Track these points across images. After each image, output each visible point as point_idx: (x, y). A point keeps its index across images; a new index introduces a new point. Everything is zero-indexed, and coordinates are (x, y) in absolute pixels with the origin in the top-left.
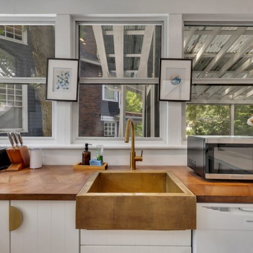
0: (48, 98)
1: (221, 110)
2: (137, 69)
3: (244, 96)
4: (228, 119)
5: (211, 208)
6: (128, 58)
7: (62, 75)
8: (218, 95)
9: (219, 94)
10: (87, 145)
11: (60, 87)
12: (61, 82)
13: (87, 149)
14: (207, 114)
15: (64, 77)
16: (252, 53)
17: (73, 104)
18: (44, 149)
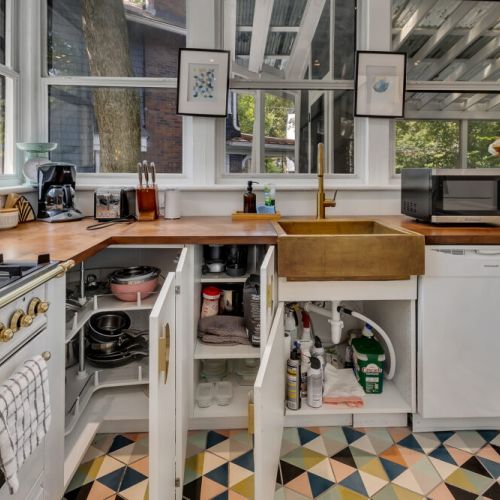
0: (180, 111)
1: (441, 132)
2: (288, 53)
3: (485, 104)
4: (456, 148)
5: (443, 251)
6: (275, 33)
7: (202, 75)
8: (436, 103)
9: (440, 101)
10: (250, 183)
11: (199, 94)
12: (201, 87)
13: (250, 189)
14: (410, 139)
15: (205, 78)
16: (498, 29)
17: (216, 122)
18: (184, 191)
